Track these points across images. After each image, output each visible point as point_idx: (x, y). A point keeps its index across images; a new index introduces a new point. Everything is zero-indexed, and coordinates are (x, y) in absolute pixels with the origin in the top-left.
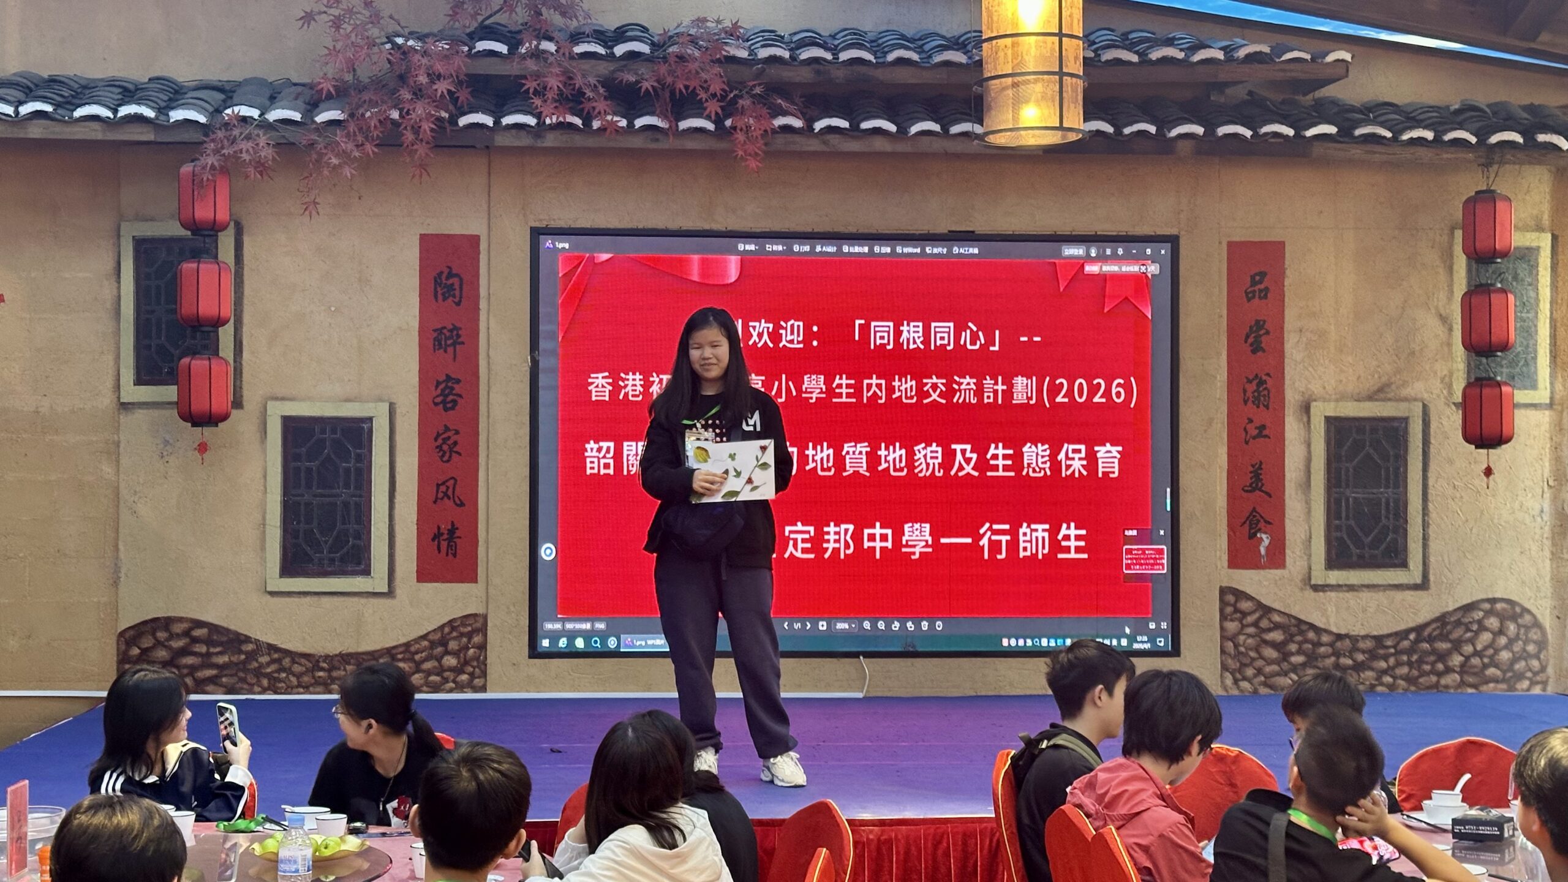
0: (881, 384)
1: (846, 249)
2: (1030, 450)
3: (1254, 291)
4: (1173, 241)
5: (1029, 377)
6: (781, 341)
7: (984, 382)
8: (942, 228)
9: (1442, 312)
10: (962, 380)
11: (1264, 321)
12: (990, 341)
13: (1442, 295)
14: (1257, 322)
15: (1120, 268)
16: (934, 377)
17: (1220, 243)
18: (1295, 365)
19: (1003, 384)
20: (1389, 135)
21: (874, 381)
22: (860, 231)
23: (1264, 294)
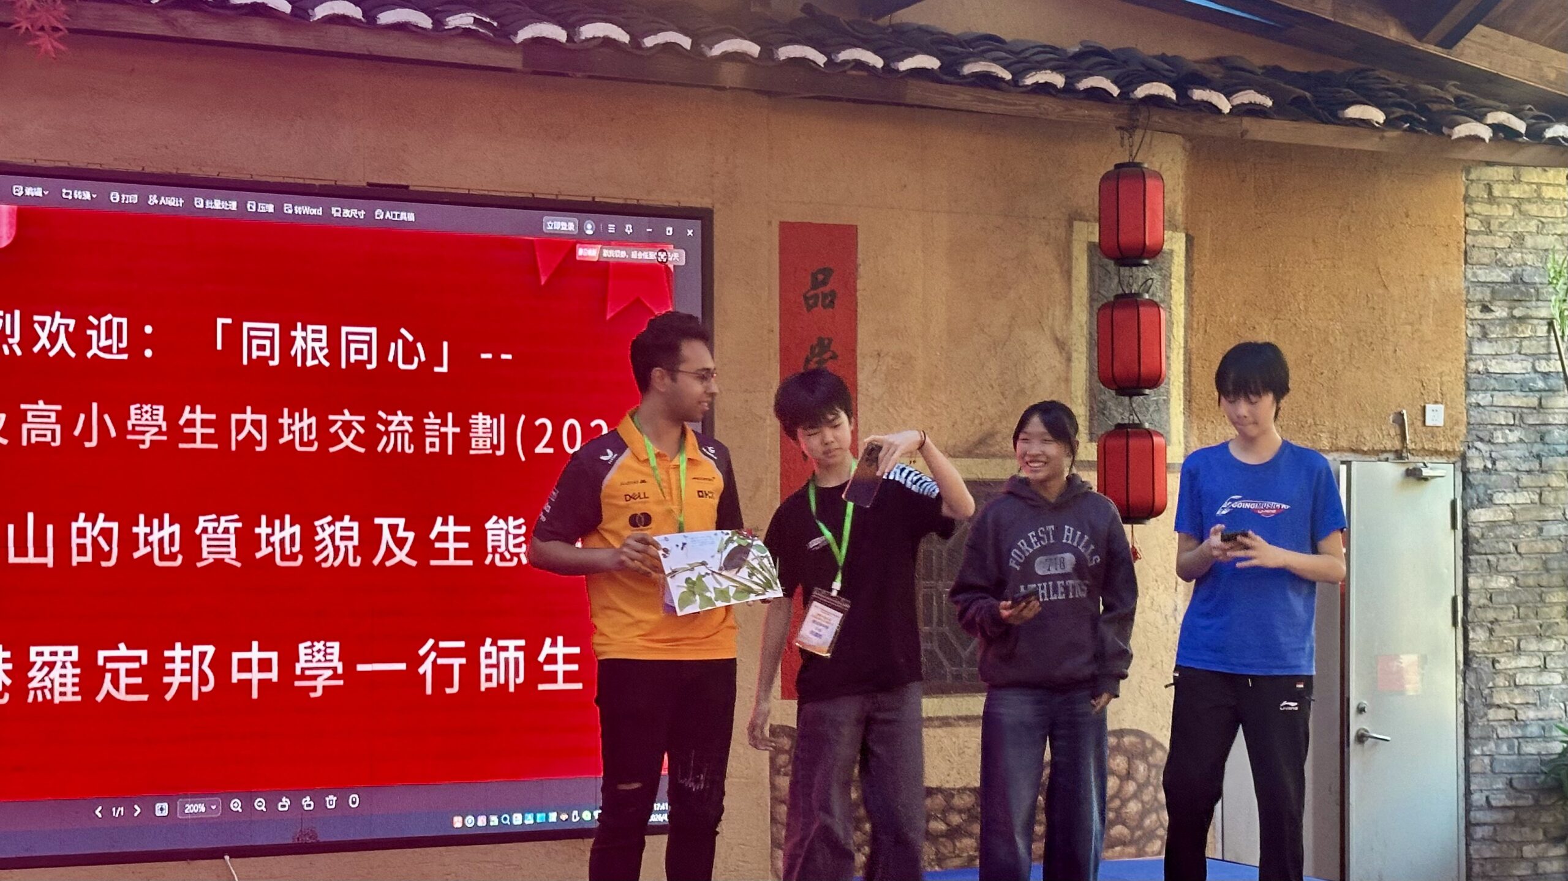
0: (260, 421)
1: (199, 203)
2: (496, 526)
3: (816, 296)
4: (704, 217)
5: (494, 415)
6: (90, 348)
7: (426, 421)
8: (358, 178)
9: (1059, 335)
10: (390, 418)
11: (830, 340)
12: (434, 357)
13: (1059, 312)
14: (821, 340)
15: (629, 254)
16: (346, 412)
17: (770, 223)
18: (872, 403)
19: (454, 425)
20: (1008, 76)
21: (249, 416)
22: (223, 176)
23: (831, 300)
